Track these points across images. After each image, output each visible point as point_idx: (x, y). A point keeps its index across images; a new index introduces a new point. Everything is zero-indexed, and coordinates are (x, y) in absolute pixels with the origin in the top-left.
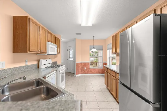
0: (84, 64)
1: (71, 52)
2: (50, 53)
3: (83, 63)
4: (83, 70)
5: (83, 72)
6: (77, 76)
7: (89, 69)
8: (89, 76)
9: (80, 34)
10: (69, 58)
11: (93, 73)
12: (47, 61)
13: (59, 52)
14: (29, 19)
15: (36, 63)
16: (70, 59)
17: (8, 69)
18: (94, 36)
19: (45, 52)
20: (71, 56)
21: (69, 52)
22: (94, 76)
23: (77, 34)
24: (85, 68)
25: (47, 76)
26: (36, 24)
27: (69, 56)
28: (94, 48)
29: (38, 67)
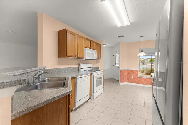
0: (131, 72)
1: (117, 58)
2: (87, 58)
3: (130, 70)
4: (130, 79)
5: (130, 80)
6: (121, 84)
7: (138, 77)
8: (137, 86)
9: (123, 36)
10: (115, 64)
11: (143, 83)
12: (86, 65)
13: (99, 57)
14: (67, 31)
15: (77, 66)
16: (116, 66)
17: (55, 69)
18: (142, 37)
19: (82, 57)
20: (117, 62)
21: (115, 57)
22: (143, 87)
23: (119, 37)
24: (132, 77)
25: (77, 77)
26: (74, 34)
27: (115, 62)
28: (142, 51)
29: (79, 70)
